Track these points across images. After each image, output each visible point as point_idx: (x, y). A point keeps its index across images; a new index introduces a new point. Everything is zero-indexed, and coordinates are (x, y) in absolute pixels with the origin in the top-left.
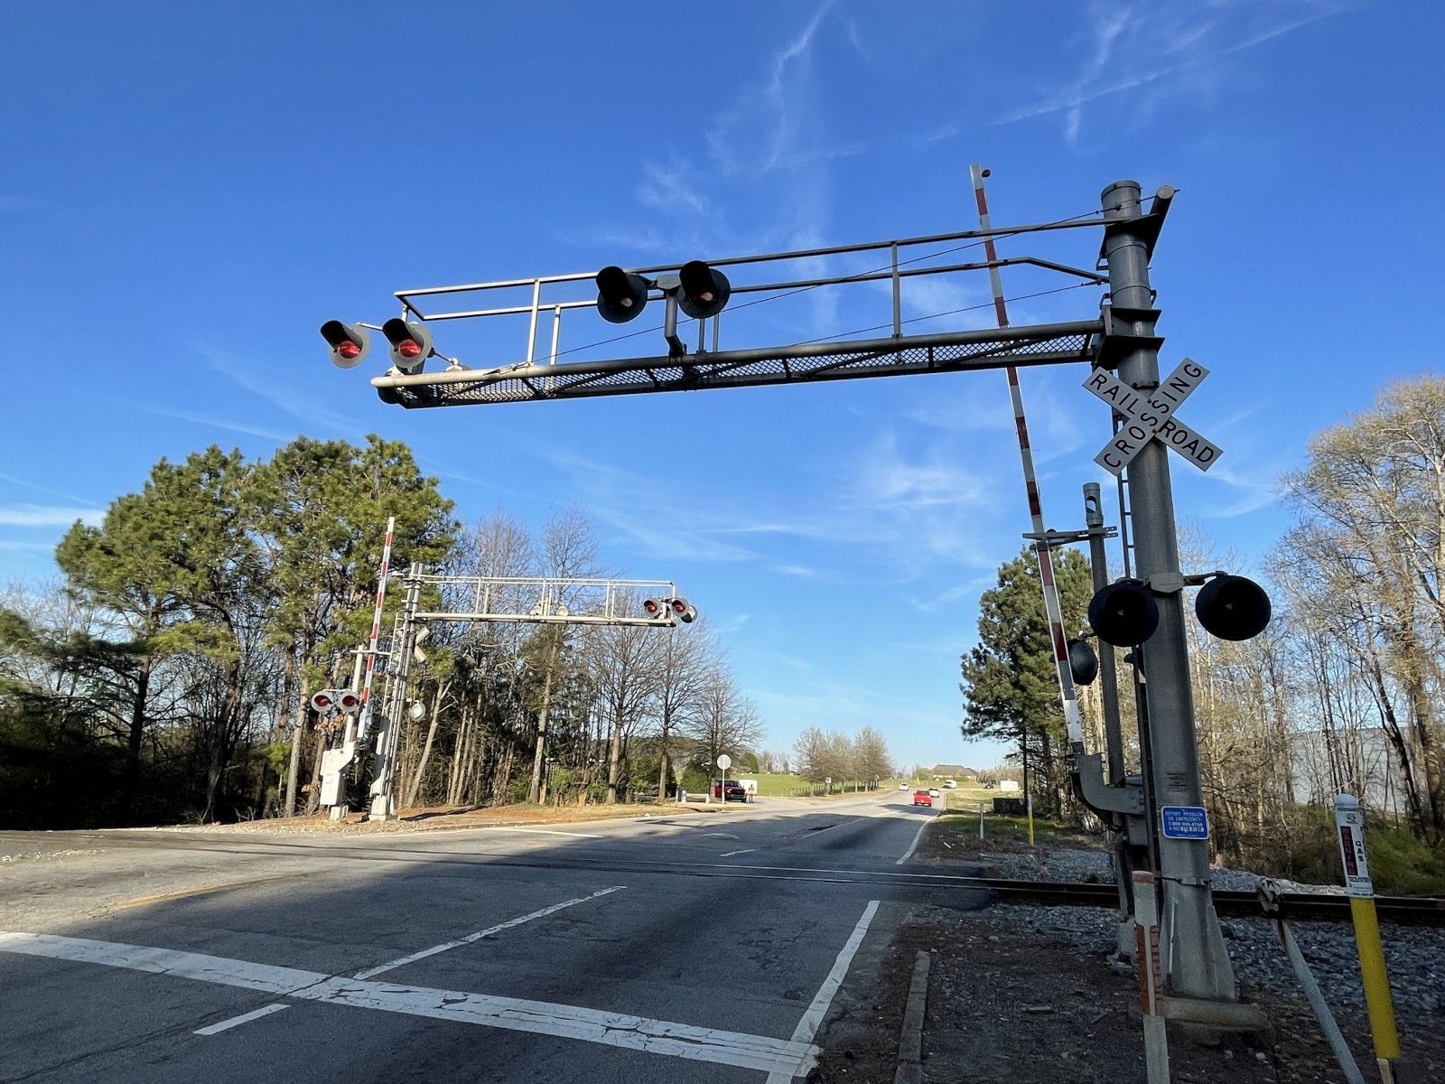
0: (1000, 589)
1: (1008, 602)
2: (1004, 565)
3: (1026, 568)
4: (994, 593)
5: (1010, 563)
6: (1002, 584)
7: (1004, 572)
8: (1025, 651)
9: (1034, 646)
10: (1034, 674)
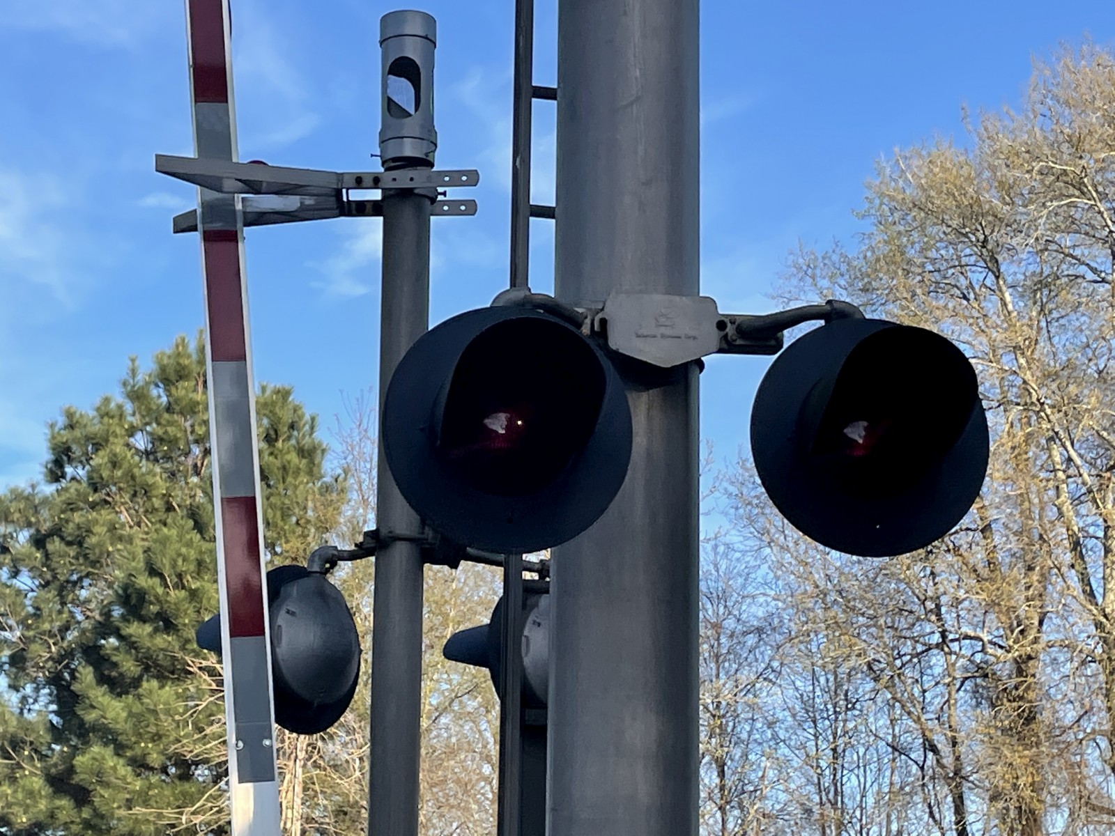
0: (49, 489)
1: (70, 529)
2: (70, 415)
3: (131, 431)
4: (28, 498)
5: (86, 409)
6: (56, 473)
7: (66, 436)
8: (102, 679)
9: (129, 666)
10: (119, 749)
